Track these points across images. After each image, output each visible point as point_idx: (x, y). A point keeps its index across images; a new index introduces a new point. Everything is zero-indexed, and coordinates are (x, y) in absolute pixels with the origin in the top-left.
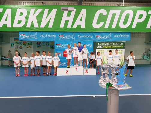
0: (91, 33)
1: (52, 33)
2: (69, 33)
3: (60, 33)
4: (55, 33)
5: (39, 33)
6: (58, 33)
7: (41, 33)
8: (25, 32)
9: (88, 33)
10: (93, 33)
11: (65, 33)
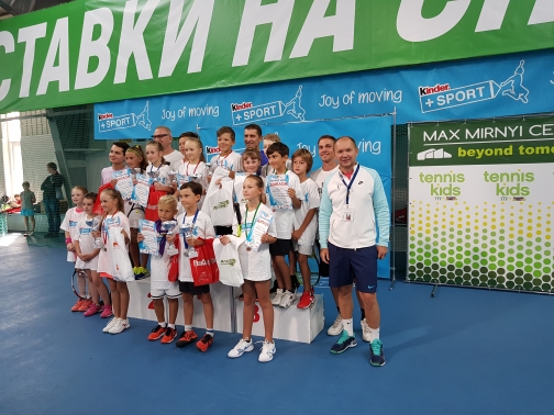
0: (392, 77)
1: (203, 98)
2: (276, 89)
4: (216, 96)
5: (156, 101)
6: (230, 93)
8: (111, 106)
9: (371, 80)
10: (406, 74)
11: (260, 93)
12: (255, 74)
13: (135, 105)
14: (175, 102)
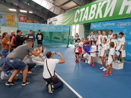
1: (112, 21)
2: (128, 20)
3: (119, 20)
4: (114, 21)
5: (102, 22)
7: (104, 22)
8: (94, 23)
11: (124, 20)
12: (123, 16)
13: (98, 23)
14: (106, 22)
